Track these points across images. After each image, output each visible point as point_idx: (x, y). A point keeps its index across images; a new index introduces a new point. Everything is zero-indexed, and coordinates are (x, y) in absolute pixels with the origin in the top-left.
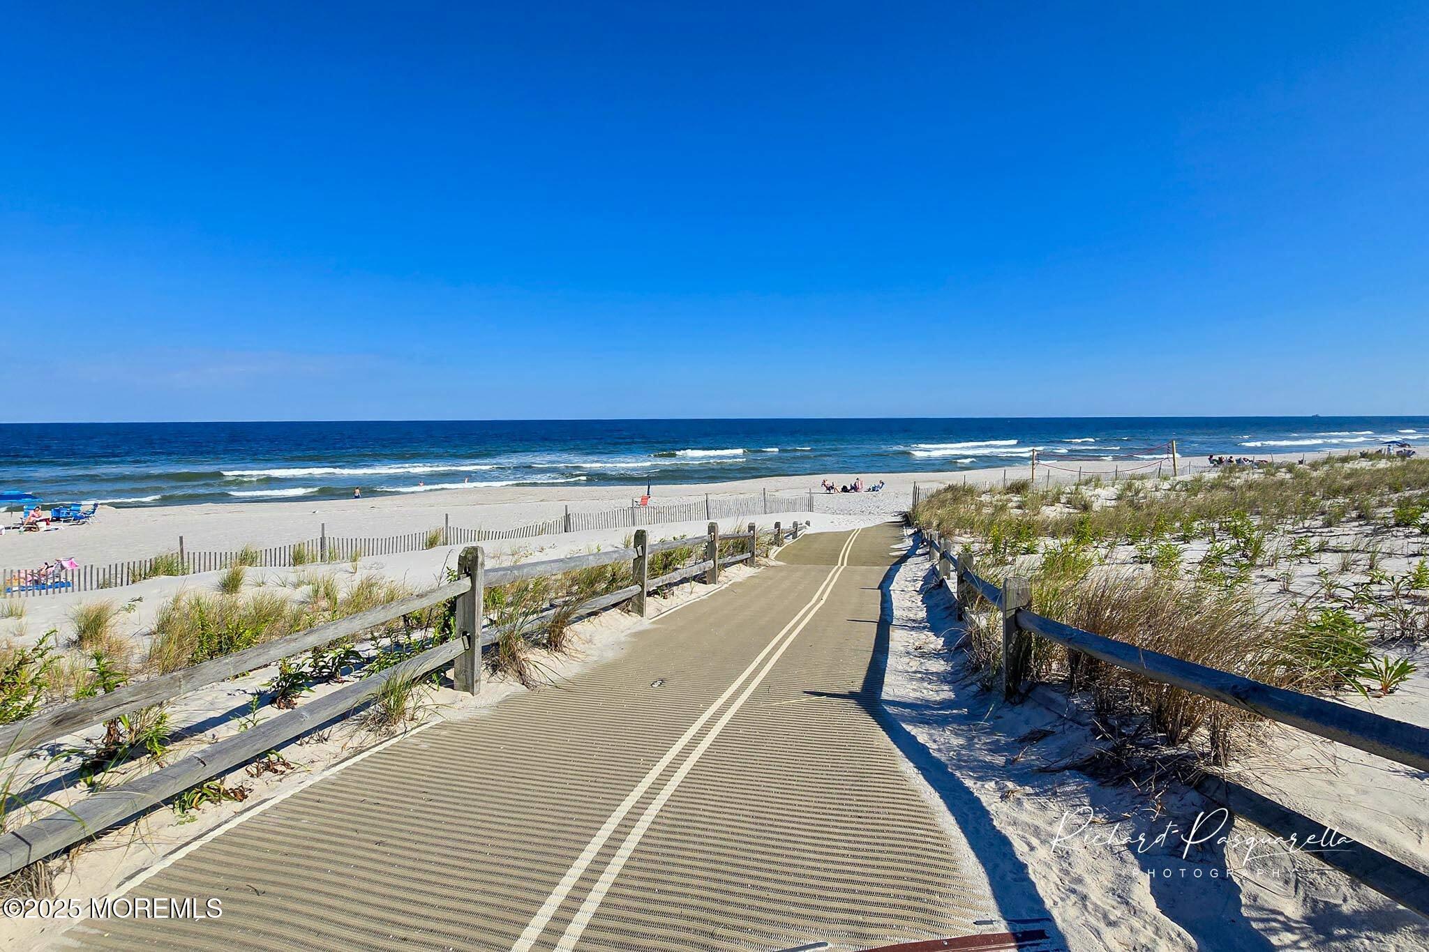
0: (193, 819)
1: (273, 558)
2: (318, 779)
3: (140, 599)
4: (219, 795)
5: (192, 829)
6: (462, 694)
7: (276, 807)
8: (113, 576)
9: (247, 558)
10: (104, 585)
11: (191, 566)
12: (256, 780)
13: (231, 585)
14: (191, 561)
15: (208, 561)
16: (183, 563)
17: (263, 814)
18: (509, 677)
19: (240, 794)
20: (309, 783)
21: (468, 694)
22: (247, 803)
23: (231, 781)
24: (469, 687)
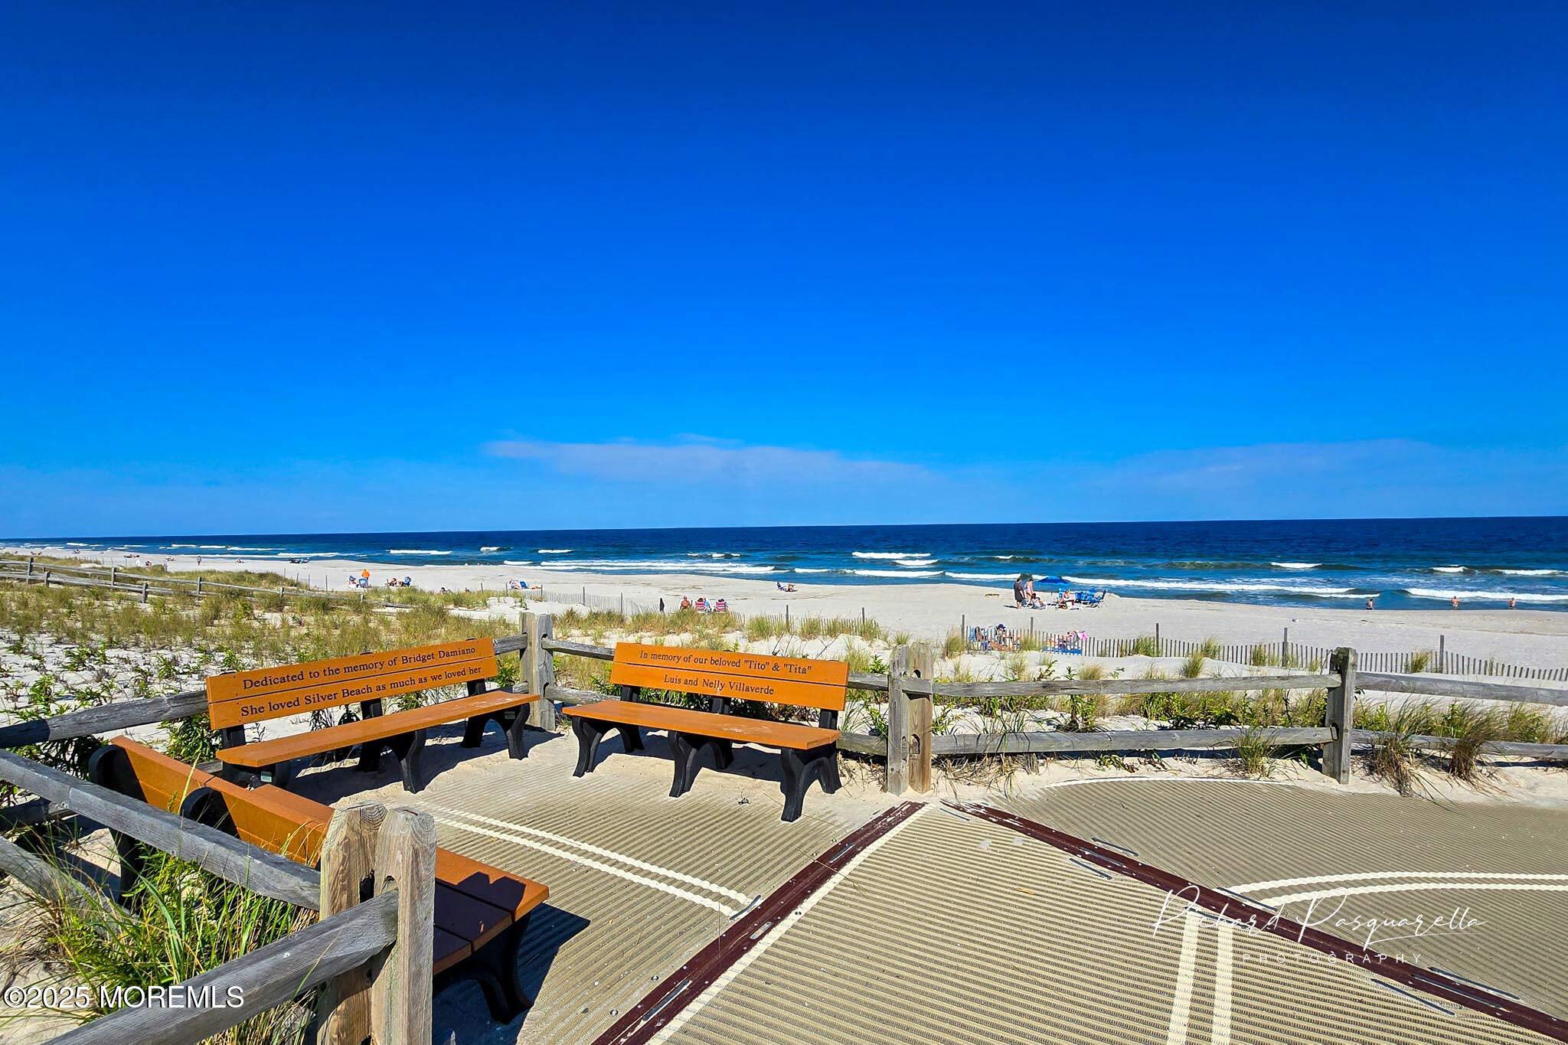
0: (1104, 770)
1: (1234, 654)
2: (1179, 779)
3: (1122, 670)
4: (1119, 765)
5: (1102, 774)
6: (1327, 778)
7: (1148, 781)
8: (1107, 650)
9: (1209, 651)
10: (1102, 655)
11: (1164, 651)
12: (1142, 766)
13: (1191, 671)
14: (1164, 647)
15: (1179, 648)
16: (1158, 646)
17: (1140, 781)
18: (1385, 781)
19: (1131, 769)
20: (1173, 779)
21: (1334, 781)
22: (1133, 774)
23: (1128, 761)
24: (1335, 774)
